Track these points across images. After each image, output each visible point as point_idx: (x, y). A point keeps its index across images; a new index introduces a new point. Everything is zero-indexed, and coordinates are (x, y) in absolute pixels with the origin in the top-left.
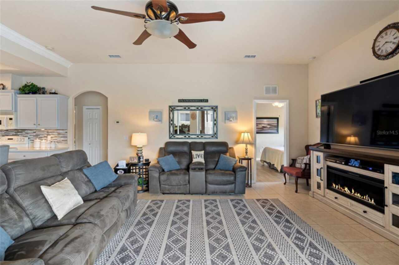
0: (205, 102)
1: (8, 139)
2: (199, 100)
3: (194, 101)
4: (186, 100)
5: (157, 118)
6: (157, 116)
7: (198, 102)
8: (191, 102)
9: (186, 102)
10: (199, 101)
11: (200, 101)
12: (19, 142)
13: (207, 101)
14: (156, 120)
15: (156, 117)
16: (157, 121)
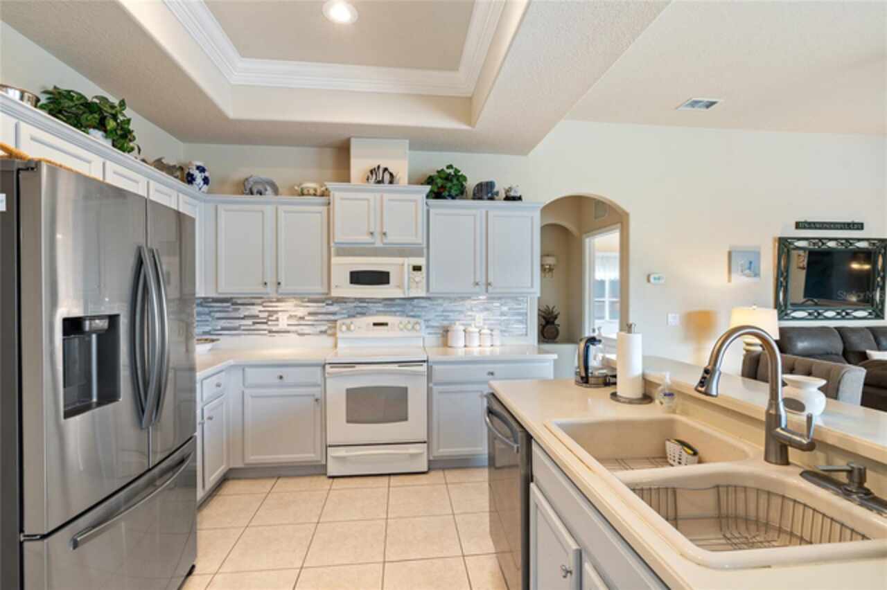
0: (858, 229)
1: (375, 324)
2: (844, 224)
3: (832, 226)
4: (814, 223)
5: (750, 268)
6: (751, 263)
7: (841, 229)
8: (826, 228)
9: (816, 228)
10: (843, 226)
11: (846, 226)
12: (406, 333)
13: (860, 226)
14: (747, 272)
15: (747, 265)
16: (748, 276)
